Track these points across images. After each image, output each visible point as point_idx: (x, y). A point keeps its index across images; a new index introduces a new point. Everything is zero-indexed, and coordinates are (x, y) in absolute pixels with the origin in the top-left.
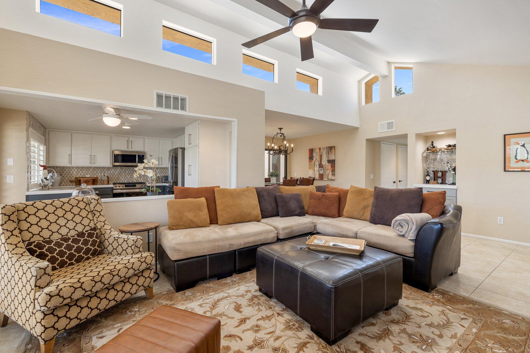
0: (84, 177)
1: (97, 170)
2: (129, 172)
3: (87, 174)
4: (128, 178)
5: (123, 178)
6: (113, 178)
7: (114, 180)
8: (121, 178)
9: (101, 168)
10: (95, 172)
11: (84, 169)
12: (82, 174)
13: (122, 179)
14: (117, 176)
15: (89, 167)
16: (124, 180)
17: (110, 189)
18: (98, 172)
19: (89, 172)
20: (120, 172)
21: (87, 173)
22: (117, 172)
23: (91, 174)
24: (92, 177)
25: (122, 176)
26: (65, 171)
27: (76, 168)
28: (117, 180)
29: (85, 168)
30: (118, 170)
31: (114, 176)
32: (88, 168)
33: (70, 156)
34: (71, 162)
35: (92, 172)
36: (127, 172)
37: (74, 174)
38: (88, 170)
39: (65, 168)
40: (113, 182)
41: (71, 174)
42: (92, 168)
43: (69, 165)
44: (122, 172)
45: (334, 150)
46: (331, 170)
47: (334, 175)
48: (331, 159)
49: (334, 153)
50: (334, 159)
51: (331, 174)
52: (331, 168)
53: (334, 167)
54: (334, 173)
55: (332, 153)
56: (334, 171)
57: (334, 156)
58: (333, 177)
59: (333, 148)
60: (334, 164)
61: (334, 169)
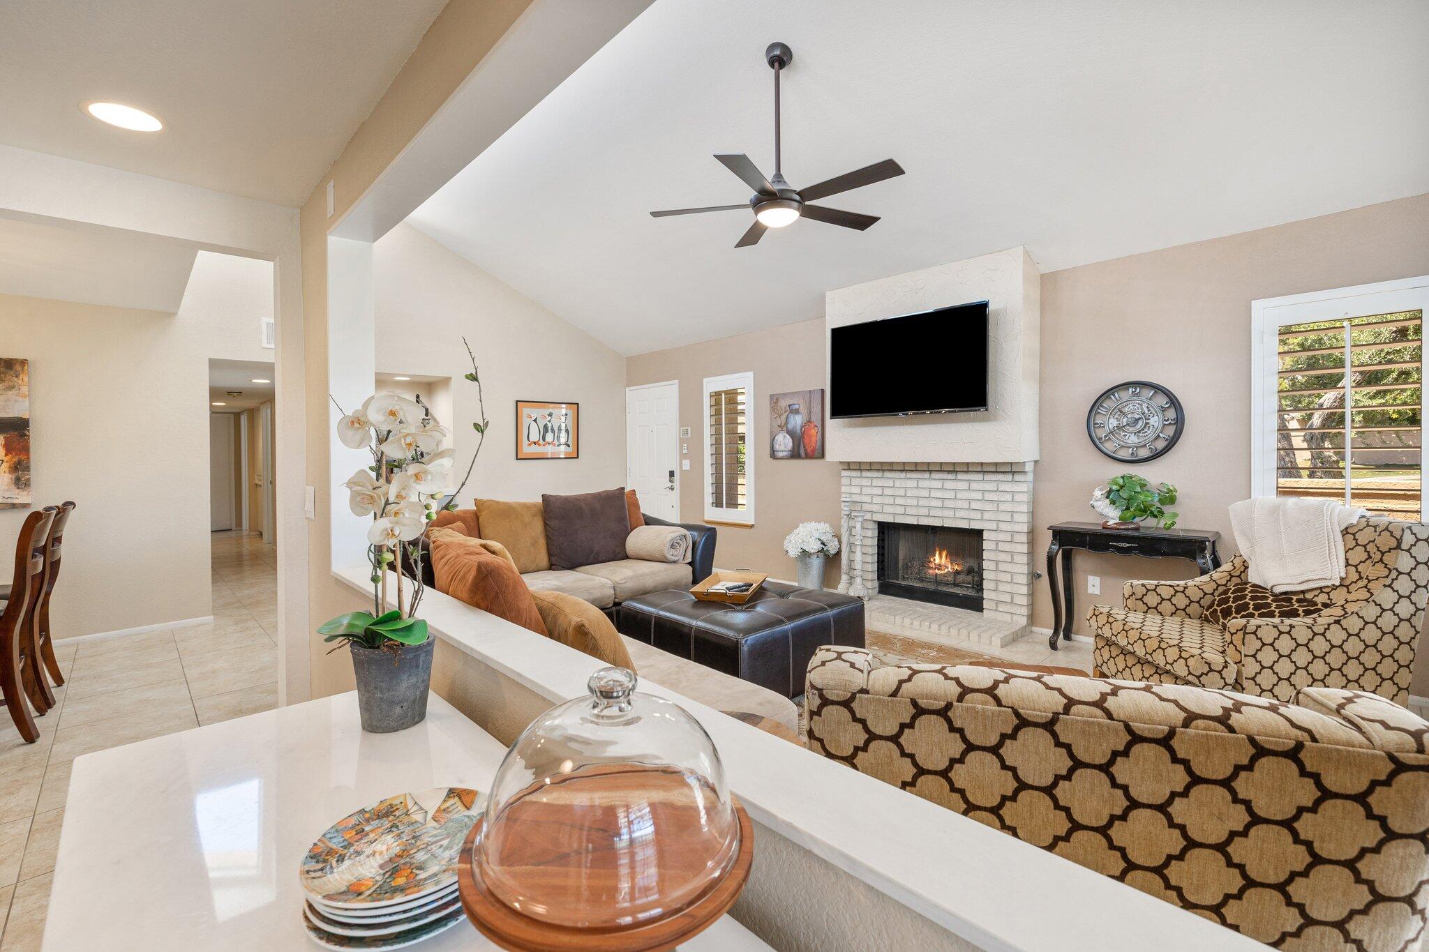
45: (26, 379)
46: (8, 464)
47: (29, 485)
48: (11, 415)
49: (25, 389)
50: (26, 416)
51: (10, 480)
52: (6, 455)
53: (26, 450)
54: (27, 477)
55: (11, 388)
56: (27, 469)
57: (27, 403)
58: (25, 493)
59: (18, 368)
60: (28, 436)
61: (28, 458)
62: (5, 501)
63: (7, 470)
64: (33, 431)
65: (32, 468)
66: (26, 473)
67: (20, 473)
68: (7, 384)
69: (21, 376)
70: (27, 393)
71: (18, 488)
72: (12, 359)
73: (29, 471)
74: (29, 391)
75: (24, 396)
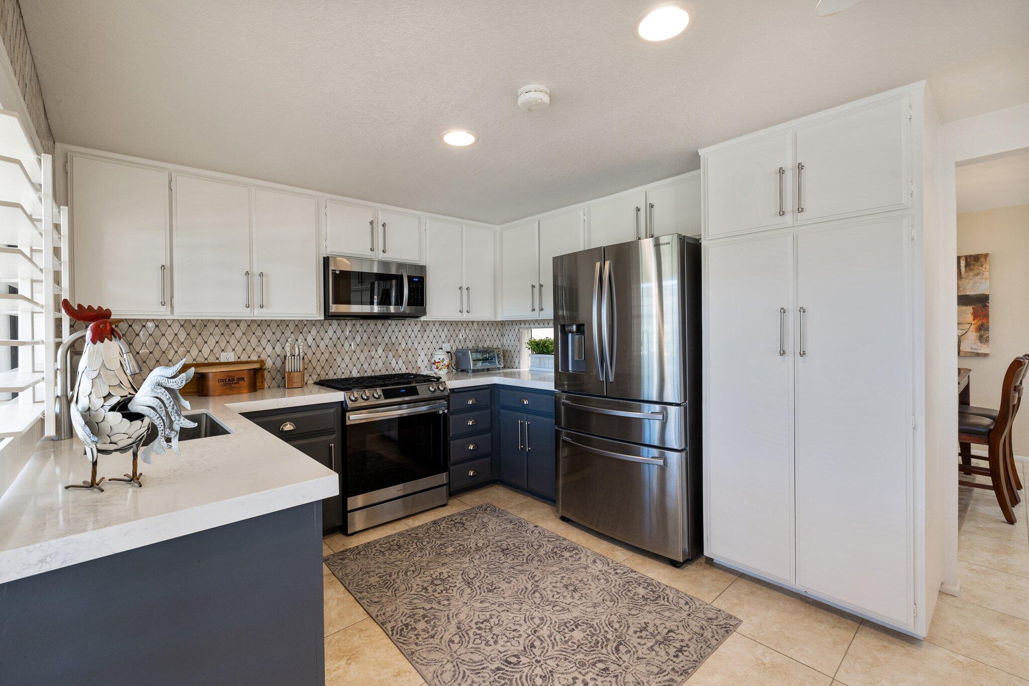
0: (212, 360)
1: (259, 333)
2: (365, 337)
3: (223, 350)
4: (362, 358)
5: (347, 359)
6: (314, 363)
7: (319, 369)
8: (339, 360)
9: (274, 325)
10: (254, 341)
11: (211, 327)
12: (206, 351)
13: (344, 366)
14: (327, 355)
15: (232, 321)
16: (350, 366)
17: (332, 410)
18: (264, 342)
19: (233, 342)
20: (335, 338)
21: (223, 344)
22: (327, 341)
23: (239, 349)
24: (244, 358)
25: (343, 352)
26: (137, 338)
27: (182, 326)
28: (327, 368)
29: (217, 323)
30: (331, 333)
31: (318, 355)
32: (228, 326)
33: (167, 272)
34: (168, 299)
35: (244, 341)
36: (358, 339)
37: (173, 352)
38: (227, 332)
39: (136, 327)
40: (315, 377)
41: (164, 352)
42: (243, 326)
43: (163, 313)
44: (342, 339)
45: (988, 267)
46: (975, 326)
47: (988, 341)
48: (977, 293)
49: (986, 274)
50: (987, 293)
51: (976, 337)
52: (973, 320)
53: (986, 316)
54: (988, 335)
55: (977, 274)
56: (987, 329)
57: (988, 283)
58: (986, 346)
59: (982, 260)
60: (988, 306)
61: (988, 322)
62: (973, 351)
63: (974, 330)
64: (992, 304)
65: (990, 329)
66: (987, 332)
67: (983, 332)
68: (975, 272)
69: (985, 265)
70: (988, 277)
71: (981, 342)
72: (979, 255)
73: (988, 331)
74: (990, 275)
75: (987, 279)
